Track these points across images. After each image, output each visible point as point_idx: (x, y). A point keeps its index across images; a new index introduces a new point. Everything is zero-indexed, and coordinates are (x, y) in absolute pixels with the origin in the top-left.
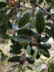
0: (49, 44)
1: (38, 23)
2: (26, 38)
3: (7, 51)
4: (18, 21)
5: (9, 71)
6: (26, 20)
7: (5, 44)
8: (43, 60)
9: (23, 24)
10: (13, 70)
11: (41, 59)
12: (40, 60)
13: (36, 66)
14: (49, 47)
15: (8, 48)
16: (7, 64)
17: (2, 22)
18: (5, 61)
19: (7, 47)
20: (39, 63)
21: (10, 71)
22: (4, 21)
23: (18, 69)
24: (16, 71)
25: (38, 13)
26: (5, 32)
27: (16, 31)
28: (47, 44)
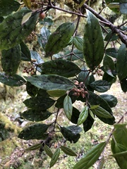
0: (113, 97)
1: (90, 45)
2: (62, 80)
3: (11, 118)
4: (43, 42)
5: (16, 164)
6: (62, 39)
7: (7, 101)
8: (96, 138)
9: (55, 48)
10: (26, 161)
11: (91, 135)
12: (90, 137)
13: (79, 151)
14: (113, 102)
15: (14, 109)
16: (12, 147)
17: (10, 43)
18: (7, 140)
19: (12, 108)
20: (87, 145)
21: (18, 164)
22: (14, 41)
23: (38, 160)
24: (32, 164)
25: (90, 22)
26: (13, 66)
27: (37, 66)
28: (106, 96)
